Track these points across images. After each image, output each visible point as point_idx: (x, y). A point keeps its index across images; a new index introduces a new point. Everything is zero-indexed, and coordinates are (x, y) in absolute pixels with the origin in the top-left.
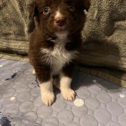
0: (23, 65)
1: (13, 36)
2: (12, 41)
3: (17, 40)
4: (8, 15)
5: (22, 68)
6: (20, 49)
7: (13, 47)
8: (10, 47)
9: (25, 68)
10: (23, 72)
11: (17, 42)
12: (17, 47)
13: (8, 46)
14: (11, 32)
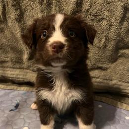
0: (23, 94)
1: (9, 64)
2: (8, 69)
3: (14, 68)
4: (5, 41)
5: (22, 97)
6: (18, 78)
7: (9, 76)
8: (6, 75)
9: (26, 97)
10: (26, 102)
11: (15, 70)
12: (14, 76)
13: (3, 75)
14: (8, 59)
